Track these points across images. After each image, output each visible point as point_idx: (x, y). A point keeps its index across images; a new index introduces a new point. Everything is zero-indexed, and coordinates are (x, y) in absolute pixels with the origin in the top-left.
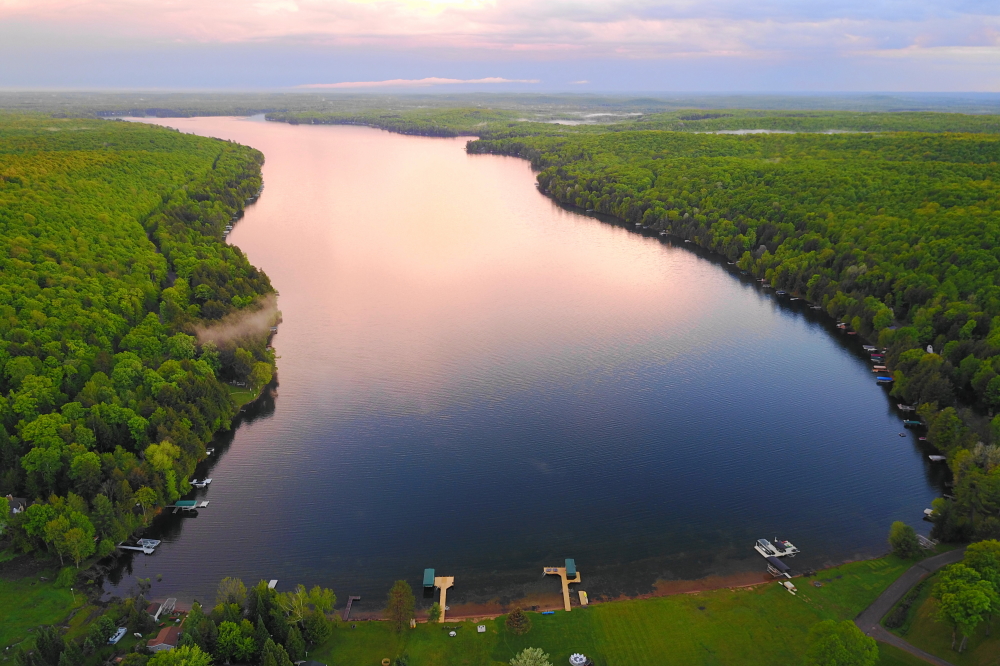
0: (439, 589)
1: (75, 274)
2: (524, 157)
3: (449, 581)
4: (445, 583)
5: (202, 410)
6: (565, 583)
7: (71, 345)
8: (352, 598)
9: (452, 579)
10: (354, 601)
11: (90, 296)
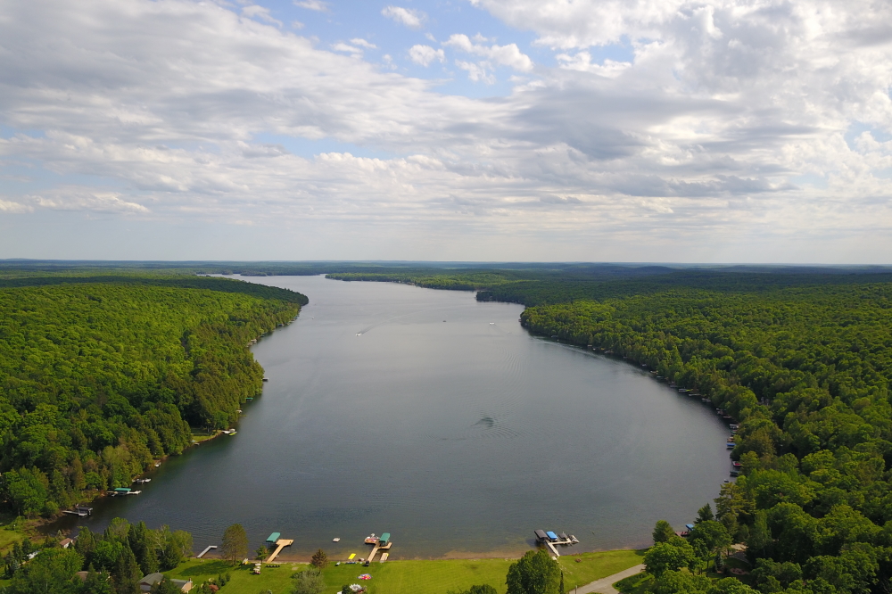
0: (278, 546)
1: (106, 350)
2: (522, 304)
3: (288, 542)
4: (282, 543)
5: (160, 435)
6: (376, 548)
7: (81, 389)
8: (210, 547)
9: (292, 541)
10: (212, 548)
11: (111, 363)
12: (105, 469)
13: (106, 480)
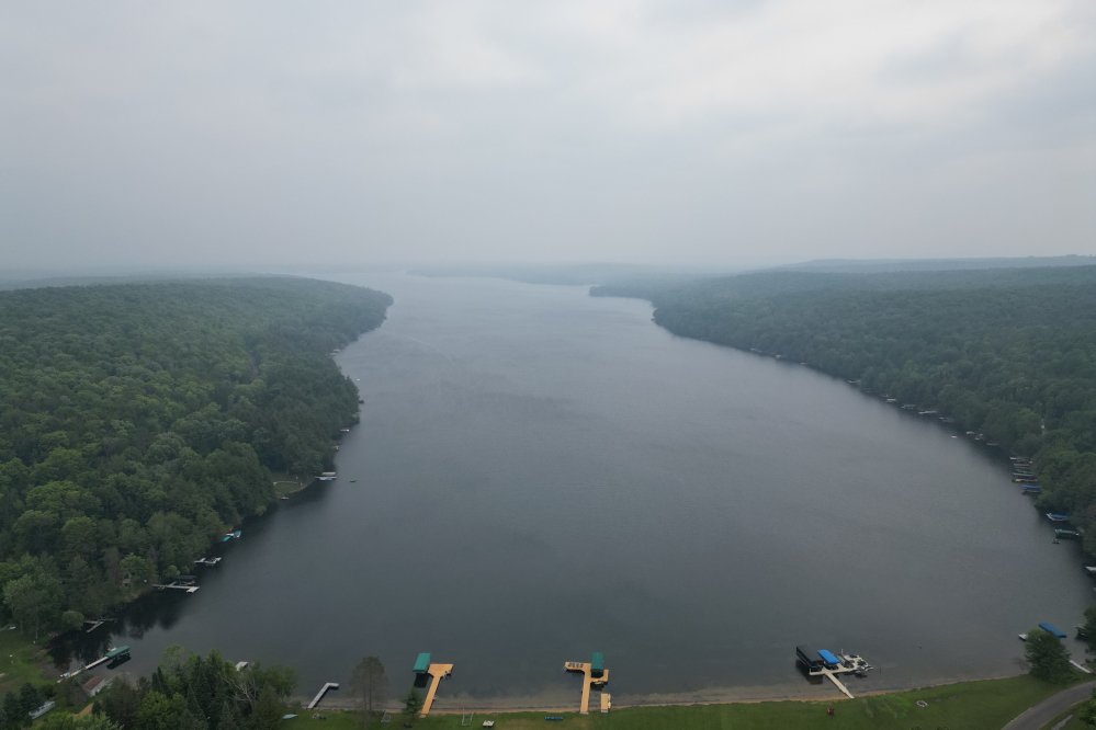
0: (433, 677)
4: (439, 671)
5: (232, 490)
6: (588, 680)
7: (116, 423)
8: (328, 685)
9: (450, 666)
10: (330, 688)
11: (157, 386)
12: (152, 549)
13: (155, 567)
